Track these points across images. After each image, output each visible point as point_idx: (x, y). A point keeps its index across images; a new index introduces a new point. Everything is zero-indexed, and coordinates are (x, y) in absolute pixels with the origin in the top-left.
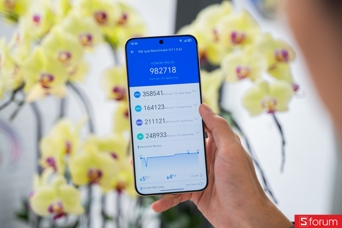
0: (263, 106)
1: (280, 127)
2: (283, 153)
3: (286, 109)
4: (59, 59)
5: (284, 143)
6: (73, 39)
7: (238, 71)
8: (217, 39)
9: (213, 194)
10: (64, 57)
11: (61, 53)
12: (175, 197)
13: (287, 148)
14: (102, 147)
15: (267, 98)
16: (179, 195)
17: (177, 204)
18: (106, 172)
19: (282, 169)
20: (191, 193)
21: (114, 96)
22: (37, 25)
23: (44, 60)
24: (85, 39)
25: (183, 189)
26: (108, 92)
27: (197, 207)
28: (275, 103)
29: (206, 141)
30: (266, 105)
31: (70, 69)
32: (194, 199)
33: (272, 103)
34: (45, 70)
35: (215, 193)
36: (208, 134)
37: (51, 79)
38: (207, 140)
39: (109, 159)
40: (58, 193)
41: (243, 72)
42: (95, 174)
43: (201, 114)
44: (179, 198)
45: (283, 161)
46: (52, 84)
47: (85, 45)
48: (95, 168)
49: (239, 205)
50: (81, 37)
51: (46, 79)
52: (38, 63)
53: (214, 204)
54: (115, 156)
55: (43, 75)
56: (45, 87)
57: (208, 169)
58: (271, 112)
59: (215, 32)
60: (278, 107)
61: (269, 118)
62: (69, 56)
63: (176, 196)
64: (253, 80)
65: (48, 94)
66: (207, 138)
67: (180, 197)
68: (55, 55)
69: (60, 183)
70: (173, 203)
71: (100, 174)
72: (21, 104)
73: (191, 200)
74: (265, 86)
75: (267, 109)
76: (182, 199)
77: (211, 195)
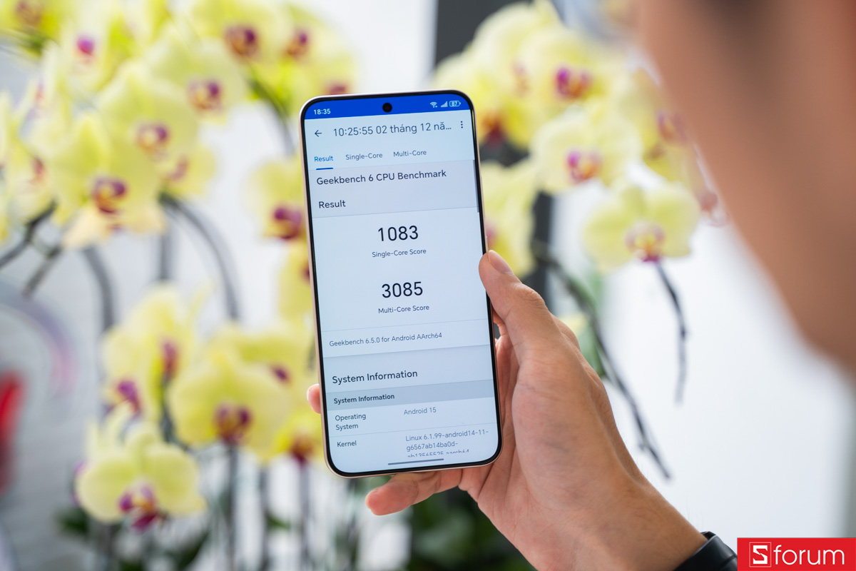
0: (631, 244)
1: (673, 295)
2: (682, 358)
3: (685, 252)
4: (140, 143)
5: (683, 333)
6: (174, 94)
7: (573, 162)
8: (523, 88)
9: (513, 473)
10: (151, 137)
11: (143, 129)
12: (423, 480)
13: (691, 344)
14: (250, 353)
15: (640, 226)
16: (432, 474)
17: (429, 496)
18: (260, 413)
19: (679, 395)
20: (462, 470)
21: (276, 228)
22: (87, 62)
23: (103, 145)
24: (203, 93)
25: (443, 459)
26: (263, 221)
27: (477, 504)
28: (660, 237)
29: (496, 345)
30: (639, 242)
31: (168, 166)
32: (468, 485)
33: (652, 238)
34: (104, 170)
35: (519, 470)
36: (501, 329)
37: (120, 190)
38: (499, 342)
39: (268, 382)
40: (144, 464)
41: (584, 165)
42: (233, 419)
43: (483, 278)
44: (433, 482)
45: (682, 377)
46: (122, 204)
47: (202, 107)
48: (232, 403)
49: (574, 496)
50: (192, 88)
51: (107, 191)
52: (86, 154)
53: (516, 496)
54: (281, 375)
55: (100, 183)
56: (106, 210)
57: (502, 414)
58: (652, 258)
59: (519, 71)
60: (666, 247)
61: (648, 273)
62: (163, 134)
63: (426, 476)
64: (607, 184)
65: (116, 228)
66: (498, 338)
67: (436, 479)
68: (130, 134)
69: (146, 442)
70: (417, 494)
71: (244, 418)
72: (54, 253)
73: (463, 487)
74: (636, 197)
75: (641, 252)
76: (440, 485)
77: (510, 475)
